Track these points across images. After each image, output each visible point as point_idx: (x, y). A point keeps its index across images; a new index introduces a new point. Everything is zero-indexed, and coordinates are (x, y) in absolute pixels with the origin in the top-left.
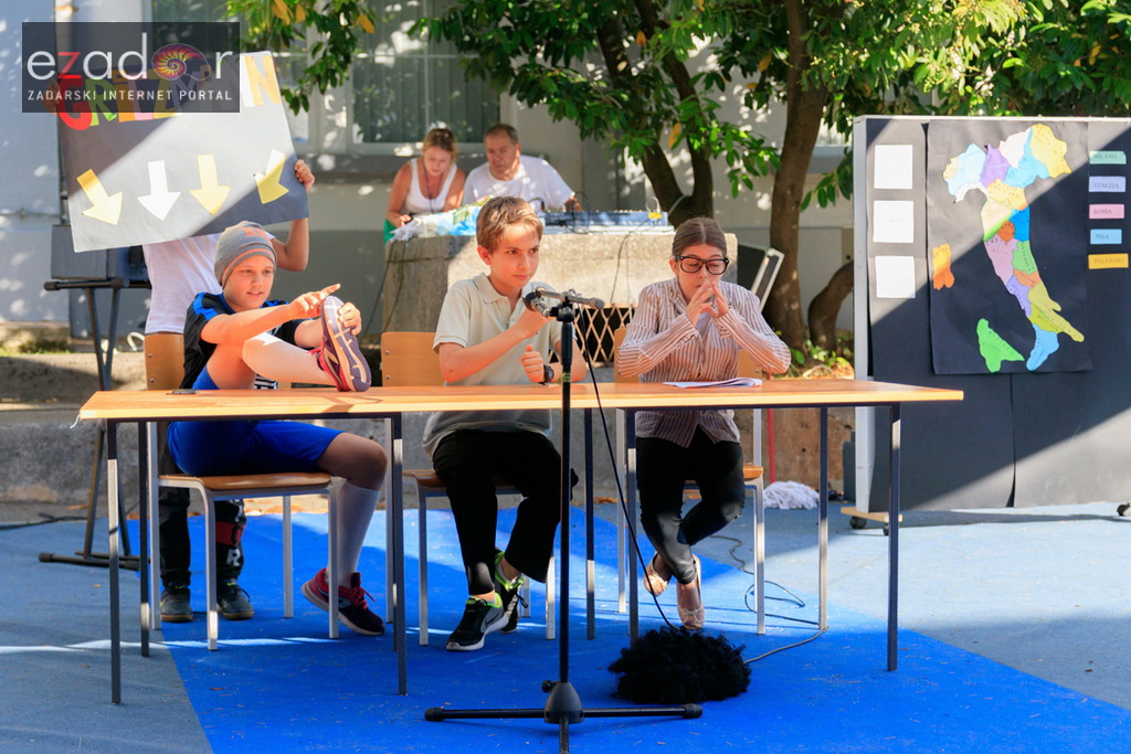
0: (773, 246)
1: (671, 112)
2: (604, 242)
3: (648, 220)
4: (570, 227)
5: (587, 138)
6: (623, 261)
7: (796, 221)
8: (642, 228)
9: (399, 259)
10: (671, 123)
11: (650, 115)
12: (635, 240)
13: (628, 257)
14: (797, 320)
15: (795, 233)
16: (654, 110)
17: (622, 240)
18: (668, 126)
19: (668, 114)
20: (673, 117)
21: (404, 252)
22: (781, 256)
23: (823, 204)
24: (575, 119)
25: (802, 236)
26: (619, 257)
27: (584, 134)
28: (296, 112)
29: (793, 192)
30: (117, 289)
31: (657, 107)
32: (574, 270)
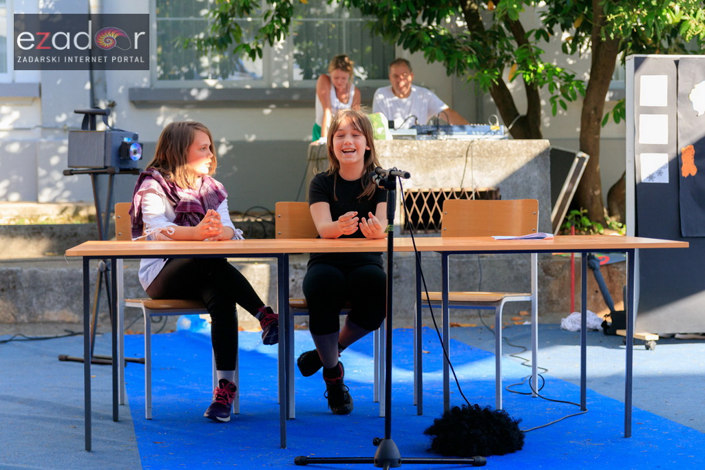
0: (582, 150)
1: (510, 56)
2: (456, 146)
3: (490, 131)
4: (435, 136)
5: (451, 75)
6: (469, 159)
7: (598, 132)
8: (486, 136)
9: (316, 157)
10: (510, 64)
11: (495, 58)
12: (478, 144)
13: (472, 156)
14: (599, 201)
15: (597, 141)
16: (498, 55)
17: (468, 144)
18: (508, 66)
19: (508, 58)
20: (511, 60)
21: (319, 152)
22: (587, 157)
23: (617, 121)
24: (443, 62)
25: (602, 143)
26: (467, 156)
27: (449, 72)
28: (254, 59)
29: (596, 112)
30: (112, 174)
31: (501, 53)
32: (435, 165)
